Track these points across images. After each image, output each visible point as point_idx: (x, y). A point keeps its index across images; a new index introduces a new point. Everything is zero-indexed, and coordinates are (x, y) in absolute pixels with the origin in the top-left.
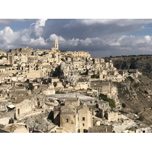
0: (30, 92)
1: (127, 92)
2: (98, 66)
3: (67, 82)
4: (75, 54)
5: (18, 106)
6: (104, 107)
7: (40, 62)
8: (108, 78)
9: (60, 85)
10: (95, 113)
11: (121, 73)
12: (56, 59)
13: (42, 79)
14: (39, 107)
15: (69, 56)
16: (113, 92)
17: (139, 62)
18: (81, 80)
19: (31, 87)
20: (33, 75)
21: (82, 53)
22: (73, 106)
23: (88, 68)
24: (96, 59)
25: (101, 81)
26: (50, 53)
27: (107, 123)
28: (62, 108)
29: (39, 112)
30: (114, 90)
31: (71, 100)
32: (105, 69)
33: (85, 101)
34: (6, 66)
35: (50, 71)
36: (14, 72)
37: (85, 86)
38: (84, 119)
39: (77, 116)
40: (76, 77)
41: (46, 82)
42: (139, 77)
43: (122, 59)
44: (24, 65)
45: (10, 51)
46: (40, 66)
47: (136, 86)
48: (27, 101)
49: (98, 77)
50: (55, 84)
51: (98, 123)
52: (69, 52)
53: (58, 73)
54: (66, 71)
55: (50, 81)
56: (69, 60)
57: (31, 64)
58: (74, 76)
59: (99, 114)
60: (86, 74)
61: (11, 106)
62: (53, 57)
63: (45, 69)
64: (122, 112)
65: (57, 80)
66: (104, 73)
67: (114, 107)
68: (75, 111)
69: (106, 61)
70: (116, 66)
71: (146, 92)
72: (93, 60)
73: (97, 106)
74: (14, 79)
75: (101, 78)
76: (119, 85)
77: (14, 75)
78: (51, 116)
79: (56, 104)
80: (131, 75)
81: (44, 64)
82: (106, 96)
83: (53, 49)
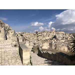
2: (67, 36)
3: (58, 40)
4: (60, 32)
7: (49, 35)
12: (54, 34)
13: (50, 39)
15: (58, 33)
18: (62, 39)
21: (62, 32)
23: (64, 36)
24: (66, 34)
25: (68, 40)
28: (57, 46)
31: (60, 44)
32: (69, 37)
34: (41, 36)
35: (52, 37)
37: (63, 41)
38: (64, 49)
39: (62, 48)
44: (45, 35)
45: (42, 32)
46: (50, 36)
50: (54, 40)
52: (58, 32)
53: (55, 37)
54: (57, 37)
57: (47, 35)
58: (60, 38)
62: (53, 33)
69: (70, 34)
73: (68, 46)
74: (43, 39)
77: (43, 38)
83: (53, 31)
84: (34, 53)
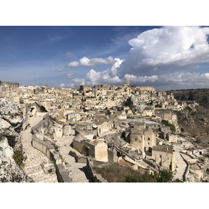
0: (108, 117)
1: (185, 119)
2: (161, 98)
3: (136, 110)
4: (142, 89)
5: (99, 126)
6: (166, 130)
7: (115, 95)
8: (169, 108)
9: (130, 112)
10: (158, 135)
11: (180, 104)
12: (128, 93)
13: (117, 107)
14: (114, 128)
15: (138, 90)
16: (173, 119)
17: (197, 94)
18: (146, 109)
19: (109, 113)
20: (110, 104)
21: (148, 87)
22: (140, 128)
23: (153, 99)
24: (159, 93)
25: (163, 110)
26: (123, 88)
27: (168, 143)
28: (132, 129)
29: (114, 132)
30: (175, 117)
31: (139, 124)
32: (166, 100)
33: (150, 125)
34: (92, 97)
35: (122, 101)
36: (97, 102)
37: (150, 113)
38: (149, 139)
39: (143, 136)
40: (143, 106)
41: (120, 110)
42: (197, 107)
43: (181, 92)
44: (104, 97)
45: (95, 87)
46: (116, 98)
47: (193, 114)
48: (106, 123)
49: (161, 106)
50: (127, 111)
51: (161, 143)
52: (138, 87)
53: (129, 103)
54: (135, 102)
55: (123, 109)
56: (138, 93)
57: (109, 96)
58: (141, 105)
59: (161, 136)
60: (151, 104)
61: (95, 126)
62: (125, 91)
63: (119, 100)
64: (181, 135)
65: (128, 108)
66: (166, 103)
67: (175, 131)
68: (142, 133)
69: (167, 94)
70: (176, 98)
71: (202, 120)
72: (157, 93)
73: (160, 129)
74: (97, 107)
75: (163, 107)
76: (179, 114)
77: (97, 104)
78: (123, 135)
79: (127, 126)
80: (189, 106)
81: (118, 96)
82: (167, 122)
83: (125, 85)
84: (77, 161)
